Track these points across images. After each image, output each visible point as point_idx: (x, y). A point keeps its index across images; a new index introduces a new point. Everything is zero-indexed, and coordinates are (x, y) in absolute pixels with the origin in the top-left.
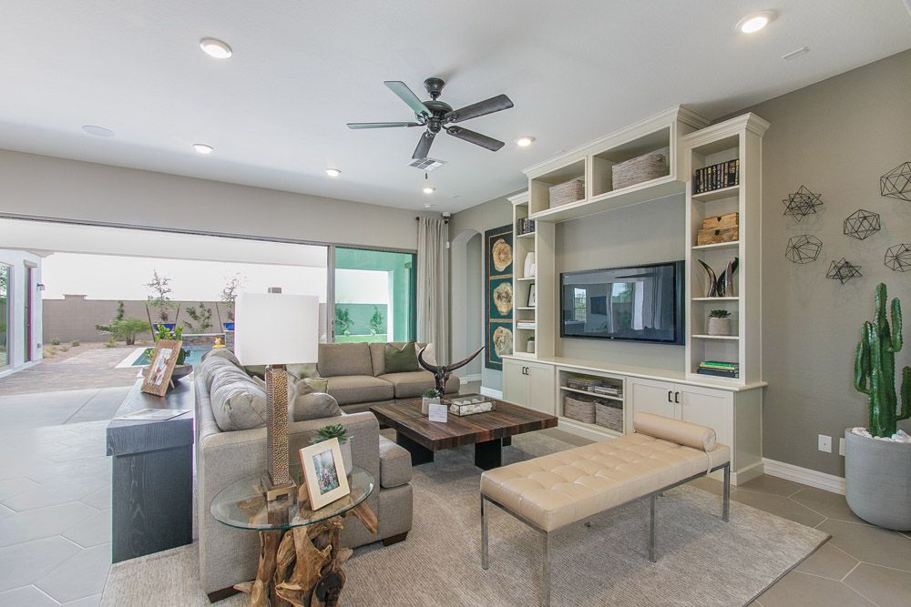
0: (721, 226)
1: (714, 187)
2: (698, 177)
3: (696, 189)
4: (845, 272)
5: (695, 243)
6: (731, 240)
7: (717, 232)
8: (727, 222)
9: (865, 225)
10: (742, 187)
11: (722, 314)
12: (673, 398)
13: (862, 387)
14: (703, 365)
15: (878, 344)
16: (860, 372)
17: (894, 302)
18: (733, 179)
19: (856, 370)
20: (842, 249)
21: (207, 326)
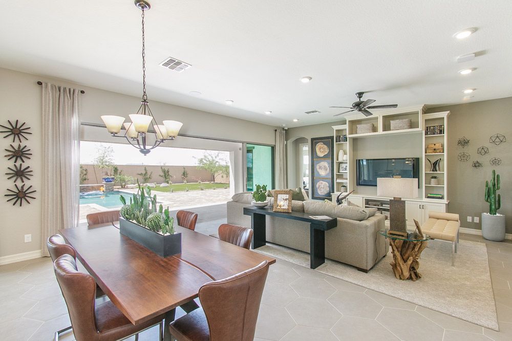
0: (436, 147)
1: (434, 134)
2: (427, 129)
3: (426, 133)
4: (477, 165)
5: (426, 153)
6: (440, 152)
7: (435, 149)
8: (438, 146)
9: (483, 151)
10: (445, 134)
11: (435, 177)
12: (421, 207)
13: (487, 201)
14: (429, 195)
15: (492, 187)
16: (487, 196)
17: (498, 175)
18: (441, 132)
19: (486, 196)
20: (476, 158)
21: (85, 179)
